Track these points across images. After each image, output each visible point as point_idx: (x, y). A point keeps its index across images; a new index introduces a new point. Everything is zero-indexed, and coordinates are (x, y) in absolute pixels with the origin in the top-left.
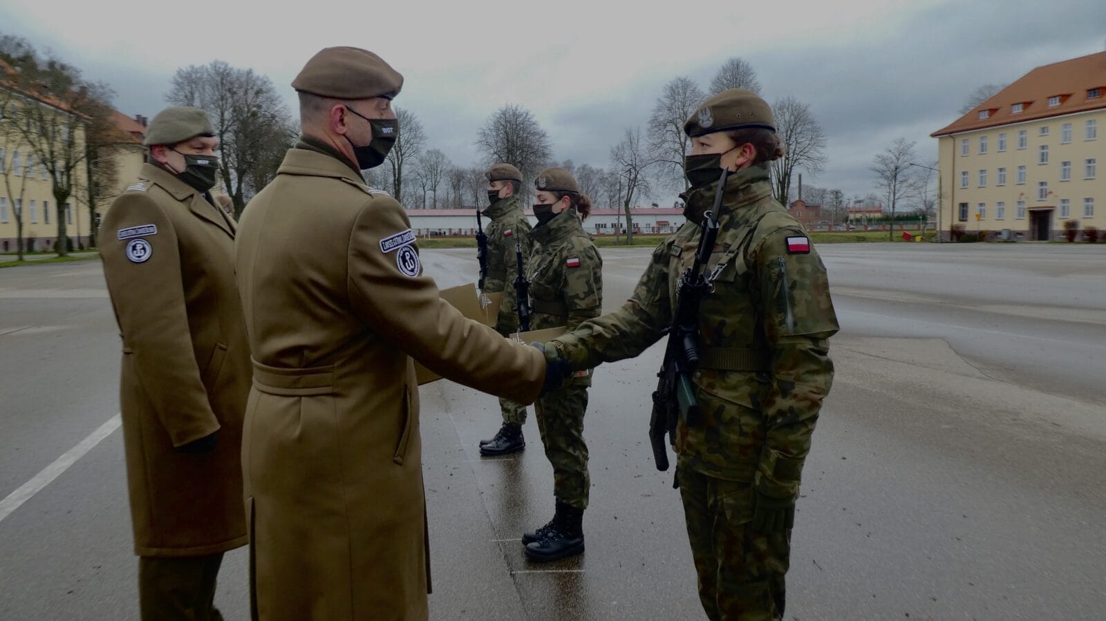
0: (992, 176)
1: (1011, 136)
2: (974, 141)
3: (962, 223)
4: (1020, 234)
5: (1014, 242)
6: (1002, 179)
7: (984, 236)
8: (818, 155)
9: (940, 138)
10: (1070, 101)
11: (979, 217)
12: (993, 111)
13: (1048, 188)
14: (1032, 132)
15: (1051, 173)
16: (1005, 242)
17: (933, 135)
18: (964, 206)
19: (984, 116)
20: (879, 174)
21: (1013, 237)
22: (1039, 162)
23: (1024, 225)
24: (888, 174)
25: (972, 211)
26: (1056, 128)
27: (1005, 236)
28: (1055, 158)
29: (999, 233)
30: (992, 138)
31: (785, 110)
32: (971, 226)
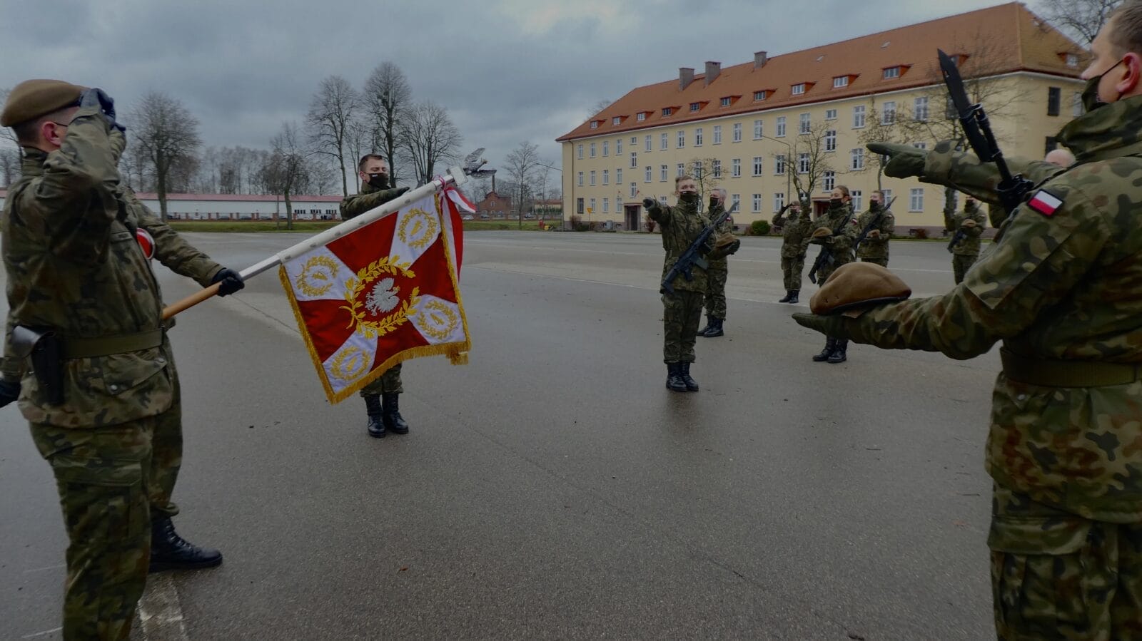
0: (600, 176)
1: (612, 143)
2: (586, 146)
3: (579, 215)
4: (619, 225)
5: (615, 232)
6: (606, 178)
7: (594, 226)
8: (457, 154)
9: (563, 143)
10: (653, 117)
11: (590, 210)
12: (601, 122)
13: (637, 187)
14: (626, 140)
15: (638, 175)
16: (608, 231)
17: (558, 140)
18: (581, 200)
19: (595, 126)
20: (509, 172)
21: (613, 228)
22: (631, 166)
23: (621, 217)
24: (516, 171)
25: (587, 205)
26: (641, 137)
27: (608, 227)
28: (641, 164)
29: (604, 224)
30: (599, 145)
31: (427, 111)
32: (585, 218)
